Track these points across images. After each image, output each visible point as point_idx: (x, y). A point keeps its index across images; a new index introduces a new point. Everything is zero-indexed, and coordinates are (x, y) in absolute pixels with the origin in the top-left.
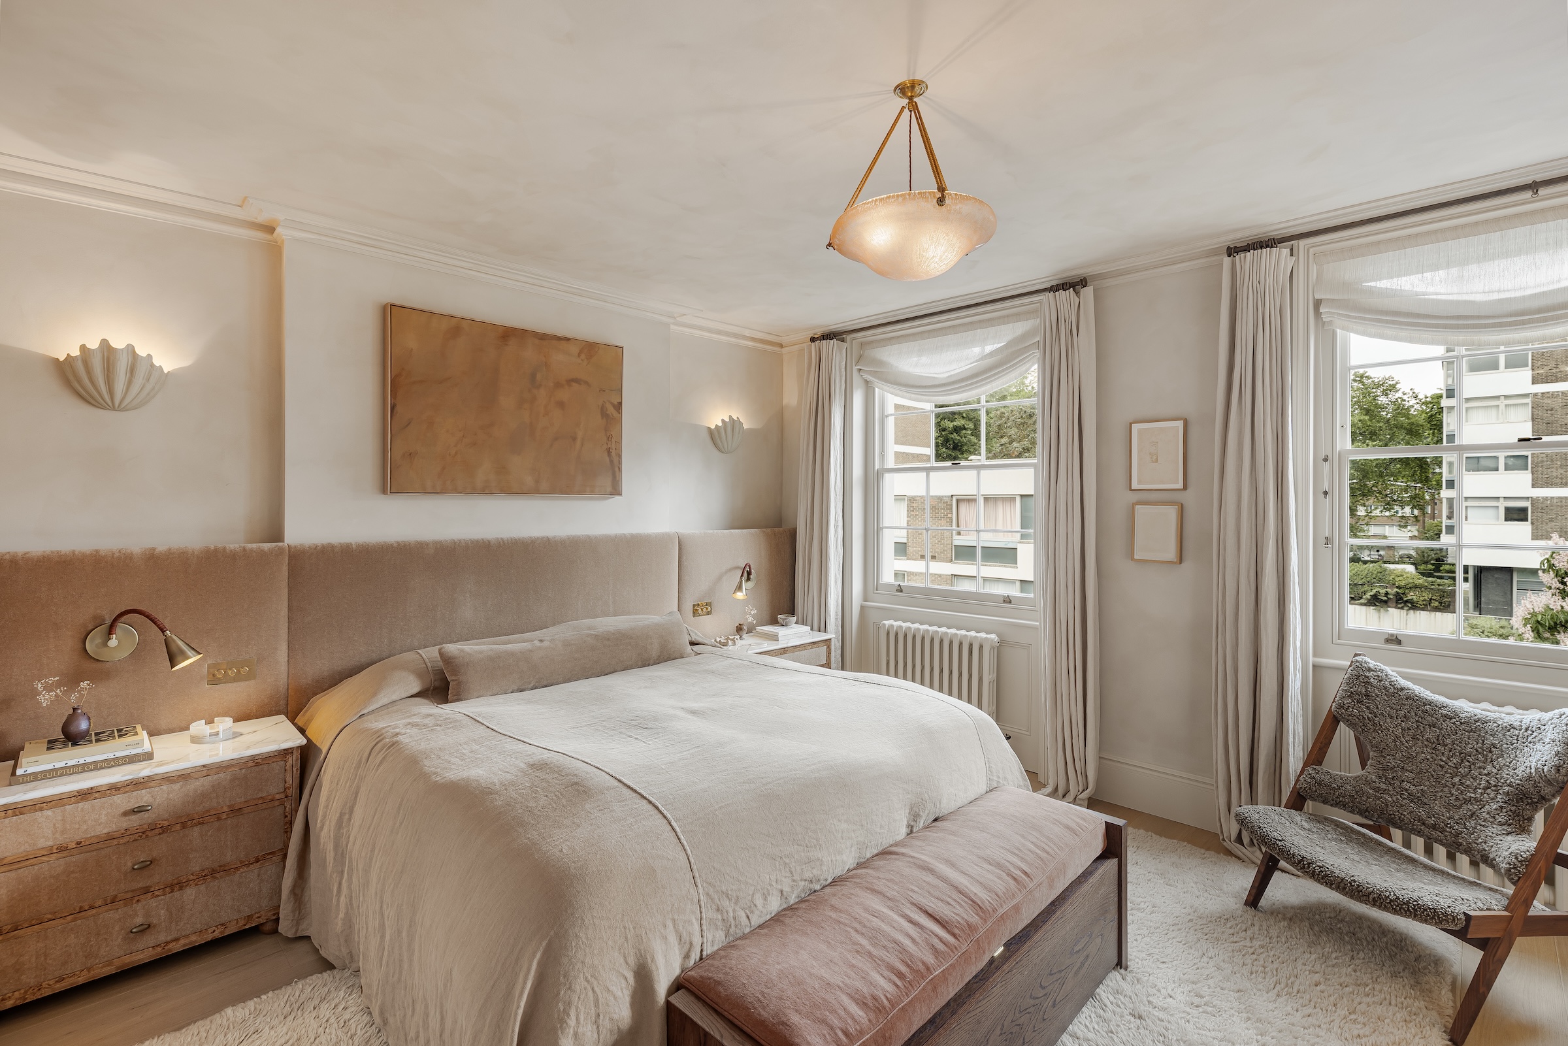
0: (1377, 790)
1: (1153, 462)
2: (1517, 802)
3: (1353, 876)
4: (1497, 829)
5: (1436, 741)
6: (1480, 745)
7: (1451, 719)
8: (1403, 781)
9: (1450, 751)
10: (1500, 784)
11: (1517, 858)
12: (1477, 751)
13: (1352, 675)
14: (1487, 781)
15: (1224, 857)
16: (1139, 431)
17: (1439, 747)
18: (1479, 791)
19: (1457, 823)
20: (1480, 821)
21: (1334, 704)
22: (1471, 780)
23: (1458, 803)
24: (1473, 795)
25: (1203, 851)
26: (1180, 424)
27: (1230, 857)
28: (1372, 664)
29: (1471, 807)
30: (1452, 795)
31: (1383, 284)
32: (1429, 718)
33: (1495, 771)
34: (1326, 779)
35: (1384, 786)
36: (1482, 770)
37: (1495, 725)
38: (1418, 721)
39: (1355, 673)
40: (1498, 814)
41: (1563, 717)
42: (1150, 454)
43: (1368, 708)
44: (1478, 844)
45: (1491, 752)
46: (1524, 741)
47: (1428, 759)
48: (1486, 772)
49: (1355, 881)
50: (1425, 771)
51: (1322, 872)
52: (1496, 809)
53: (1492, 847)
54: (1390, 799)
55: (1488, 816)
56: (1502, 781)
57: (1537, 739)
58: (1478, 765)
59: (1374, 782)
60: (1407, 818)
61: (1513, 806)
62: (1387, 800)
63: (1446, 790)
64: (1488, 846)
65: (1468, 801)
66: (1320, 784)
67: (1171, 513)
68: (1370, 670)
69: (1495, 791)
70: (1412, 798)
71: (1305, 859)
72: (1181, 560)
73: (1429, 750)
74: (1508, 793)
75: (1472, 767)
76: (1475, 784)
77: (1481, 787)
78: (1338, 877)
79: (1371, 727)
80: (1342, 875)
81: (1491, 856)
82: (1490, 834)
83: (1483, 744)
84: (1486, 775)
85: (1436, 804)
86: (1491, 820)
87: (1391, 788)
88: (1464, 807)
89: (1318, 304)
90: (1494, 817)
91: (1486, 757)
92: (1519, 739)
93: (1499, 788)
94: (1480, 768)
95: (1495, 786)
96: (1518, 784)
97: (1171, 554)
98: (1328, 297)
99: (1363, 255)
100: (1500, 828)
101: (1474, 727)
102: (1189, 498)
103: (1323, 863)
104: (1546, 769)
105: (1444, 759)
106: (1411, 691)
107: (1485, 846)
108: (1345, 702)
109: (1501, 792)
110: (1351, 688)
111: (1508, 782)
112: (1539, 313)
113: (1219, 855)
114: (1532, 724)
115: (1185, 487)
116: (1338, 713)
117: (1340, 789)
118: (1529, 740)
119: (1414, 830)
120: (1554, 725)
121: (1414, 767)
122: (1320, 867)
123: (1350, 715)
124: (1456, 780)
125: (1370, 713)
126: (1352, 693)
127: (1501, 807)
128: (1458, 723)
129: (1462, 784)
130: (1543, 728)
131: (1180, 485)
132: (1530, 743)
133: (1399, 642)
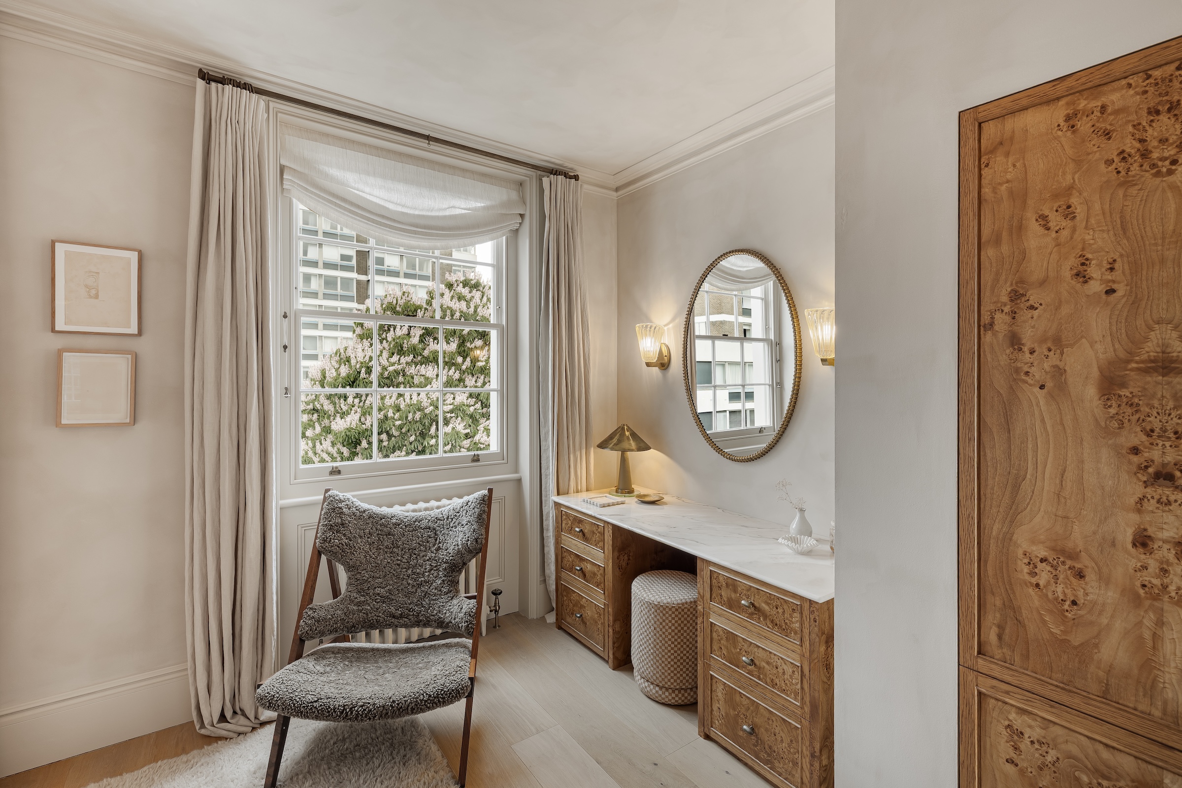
0: (359, 604)
1: (90, 297)
2: (452, 573)
3: (390, 698)
4: (444, 598)
5: (392, 546)
6: (420, 539)
7: (399, 525)
8: (375, 588)
9: (402, 550)
10: (439, 564)
11: (470, 615)
12: (419, 544)
13: (329, 509)
14: (430, 565)
15: (209, 748)
16: (67, 254)
17: (395, 550)
18: (427, 574)
19: (416, 605)
20: (431, 597)
21: (317, 541)
22: (420, 568)
23: (414, 590)
24: (423, 579)
25: (184, 758)
26: (135, 255)
27: (215, 745)
28: (341, 495)
29: (423, 589)
30: (409, 584)
31: (334, 172)
32: (385, 529)
33: (433, 555)
34: (322, 613)
35: (362, 599)
36: (425, 557)
37: (427, 521)
38: (378, 534)
39: (330, 507)
40: (443, 587)
41: (470, 503)
42: (86, 286)
43: (344, 535)
44: (433, 616)
45: (428, 542)
46: (448, 527)
47: (389, 563)
48: (428, 558)
49: (394, 701)
50: (388, 573)
51: (364, 710)
52: (440, 584)
53: (445, 613)
54: (369, 608)
55: (436, 591)
56: (440, 561)
57: (456, 524)
58: (421, 555)
59: (356, 598)
60: (383, 618)
61: (450, 576)
62: (367, 609)
63: (405, 582)
64: (442, 614)
65: (420, 585)
66: (318, 621)
67: (122, 365)
68: (341, 501)
69: (436, 570)
70: (385, 599)
71: (346, 707)
72: (134, 419)
73: (388, 555)
74: (445, 569)
75: (418, 557)
76: (422, 570)
77: (427, 570)
78: (380, 707)
79: (349, 551)
80: (382, 702)
81: (447, 620)
82: (442, 604)
83: (422, 537)
84: (428, 560)
85: (400, 597)
86: (439, 593)
87: (368, 598)
88: (419, 590)
89: (282, 169)
90: (440, 590)
91: (425, 547)
92: (445, 527)
93: (439, 567)
94: (423, 556)
95: (436, 566)
96: (451, 560)
97: (121, 412)
98: (292, 166)
99: (316, 141)
100: (446, 596)
101: (412, 526)
102: (144, 346)
103: (363, 701)
104: (469, 543)
105: (399, 558)
106: (370, 511)
107: (440, 615)
108: (328, 535)
109: (441, 569)
110: (330, 521)
111: (444, 560)
112: (425, 229)
113: (203, 750)
114: (450, 514)
115: (140, 333)
116: (322, 548)
117: (333, 618)
118: (451, 525)
119: (387, 625)
120: (465, 511)
121: (381, 573)
122: (362, 706)
123: (332, 546)
124: (410, 572)
125: (347, 539)
126: (331, 525)
127: (443, 581)
128: (404, 527)
129: (414, 573)
130: (458, 514)
131: (134, 330)
132: (452, 527)
133: (339, 472)
